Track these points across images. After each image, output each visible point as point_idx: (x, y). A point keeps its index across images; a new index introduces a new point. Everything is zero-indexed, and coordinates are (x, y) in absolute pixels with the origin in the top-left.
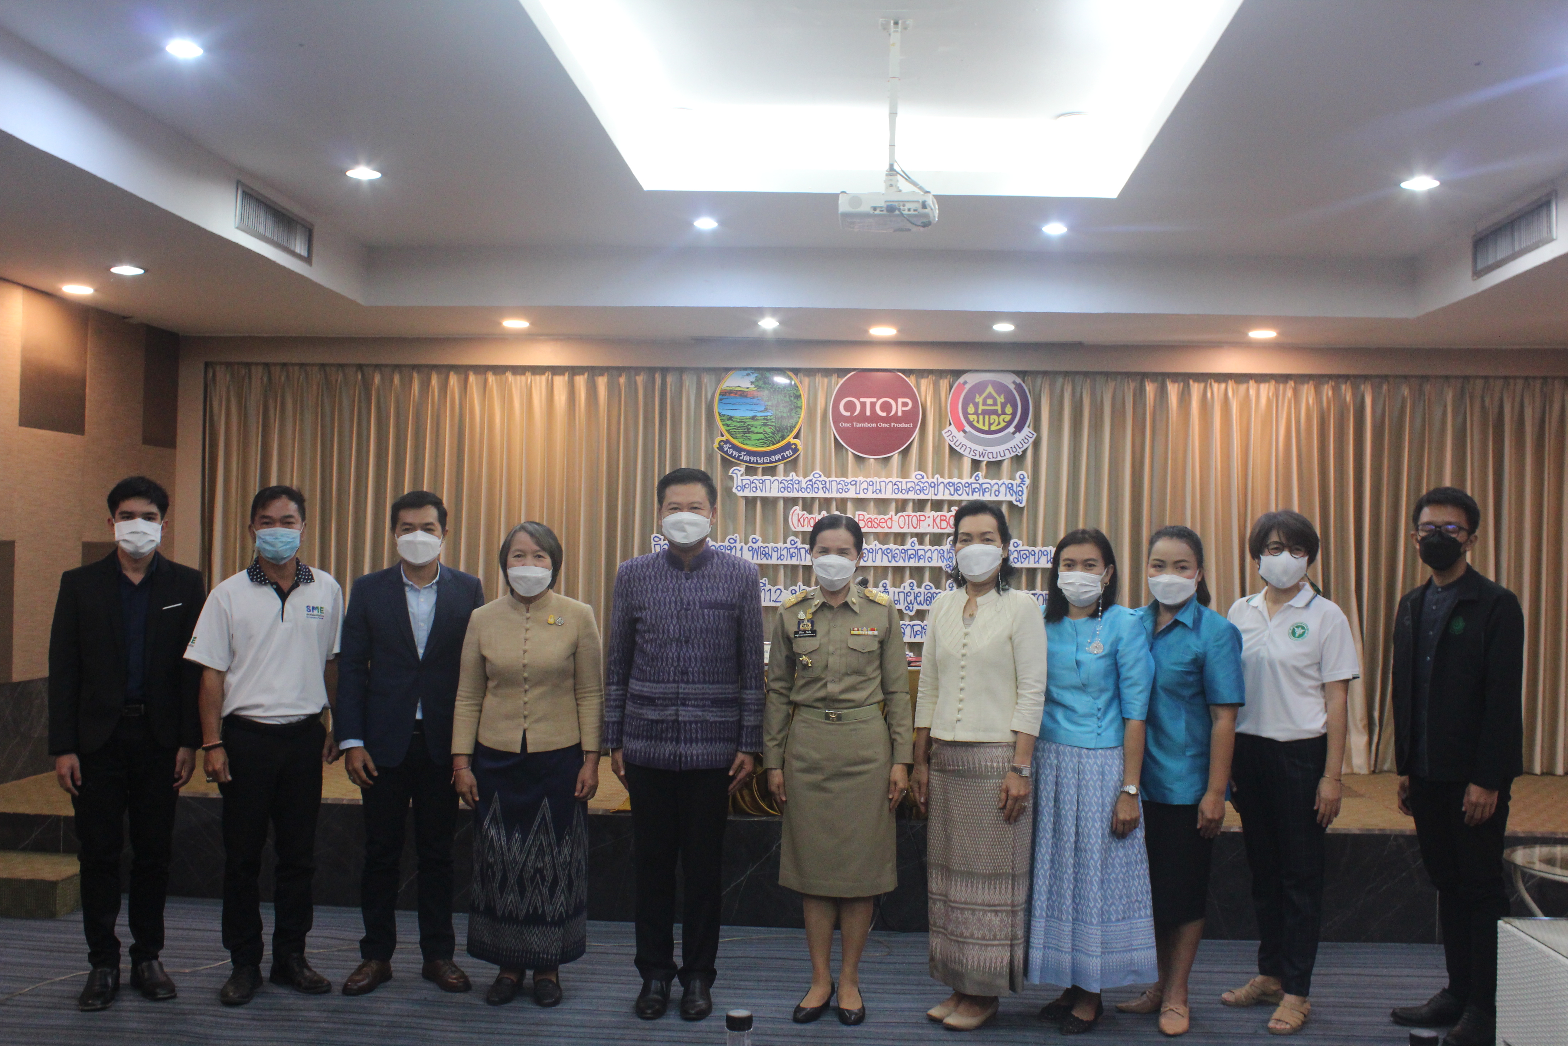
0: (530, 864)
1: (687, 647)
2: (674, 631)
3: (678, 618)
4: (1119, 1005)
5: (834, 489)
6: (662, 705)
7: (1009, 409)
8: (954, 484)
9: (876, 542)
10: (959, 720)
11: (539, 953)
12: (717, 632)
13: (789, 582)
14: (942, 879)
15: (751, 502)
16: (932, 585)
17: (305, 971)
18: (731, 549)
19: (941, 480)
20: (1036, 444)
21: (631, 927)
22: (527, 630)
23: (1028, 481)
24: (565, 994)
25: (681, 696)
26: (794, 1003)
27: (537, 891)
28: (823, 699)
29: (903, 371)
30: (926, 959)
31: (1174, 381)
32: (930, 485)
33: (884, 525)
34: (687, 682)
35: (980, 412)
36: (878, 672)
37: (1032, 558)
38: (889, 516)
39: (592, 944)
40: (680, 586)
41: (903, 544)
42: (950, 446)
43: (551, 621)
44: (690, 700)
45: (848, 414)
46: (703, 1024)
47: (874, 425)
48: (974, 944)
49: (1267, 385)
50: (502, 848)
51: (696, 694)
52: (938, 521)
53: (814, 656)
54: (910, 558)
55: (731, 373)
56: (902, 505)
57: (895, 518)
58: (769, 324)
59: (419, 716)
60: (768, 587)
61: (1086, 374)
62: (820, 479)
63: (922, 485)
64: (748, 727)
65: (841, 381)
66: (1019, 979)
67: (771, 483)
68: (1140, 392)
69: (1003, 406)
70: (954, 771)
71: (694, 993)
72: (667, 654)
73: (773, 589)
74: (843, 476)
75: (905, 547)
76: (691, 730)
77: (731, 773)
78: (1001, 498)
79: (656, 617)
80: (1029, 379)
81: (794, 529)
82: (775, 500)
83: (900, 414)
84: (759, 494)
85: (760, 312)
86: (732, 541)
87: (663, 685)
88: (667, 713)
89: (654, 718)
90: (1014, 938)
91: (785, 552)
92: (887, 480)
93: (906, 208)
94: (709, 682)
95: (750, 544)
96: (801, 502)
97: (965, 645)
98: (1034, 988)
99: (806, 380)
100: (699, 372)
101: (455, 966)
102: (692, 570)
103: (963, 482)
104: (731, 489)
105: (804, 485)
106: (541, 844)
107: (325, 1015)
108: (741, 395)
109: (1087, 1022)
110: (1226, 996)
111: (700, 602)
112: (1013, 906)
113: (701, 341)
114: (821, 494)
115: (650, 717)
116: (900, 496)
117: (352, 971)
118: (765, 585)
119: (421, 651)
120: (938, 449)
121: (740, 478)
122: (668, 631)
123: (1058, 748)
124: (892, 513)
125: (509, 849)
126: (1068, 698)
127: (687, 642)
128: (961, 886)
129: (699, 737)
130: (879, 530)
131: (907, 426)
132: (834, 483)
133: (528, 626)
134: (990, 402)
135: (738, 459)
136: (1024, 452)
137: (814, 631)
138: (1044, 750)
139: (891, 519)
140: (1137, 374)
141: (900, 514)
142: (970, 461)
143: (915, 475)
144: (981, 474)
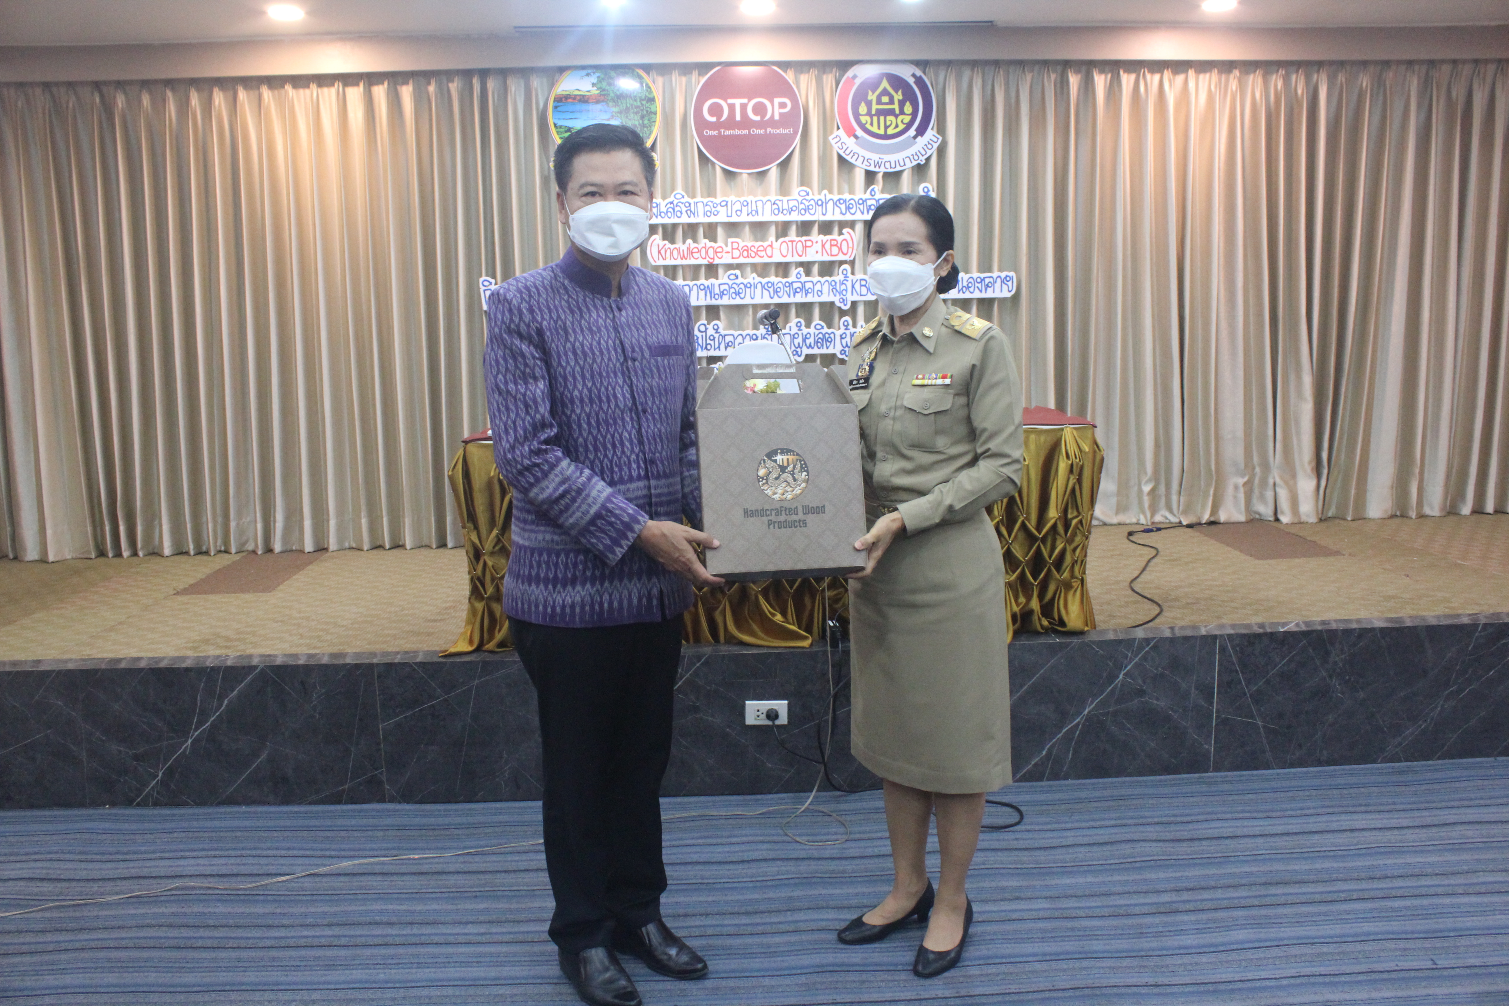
1: (647, 419)
5: (701, 212)
7: (908, 108)
8: (845, 201)
9: (754, 275)
16: (823, 324)
19: (829, 197)
20: (942, 151)
25: (653, 500)
29: (779, 64)
31: (1101, 72)
32: (817, 204)
33: (763, 253)
34: (658, 476)
35: (873, 112)
38: (769, 243)
41: (786, 275)
42: (839, 154)
44: (662, 504)
45: (714, 119)
47: (746, 132)
49: (1208, 75)
51: (669, 494)
52: (828, 246)
54: (795, 292)
55: (567, 73)
56: (783, 229)
57: (776, 245)
61: (999, 63)
62: (683, 200)
63: (807, 203)
65: (703, 80)
68: (1063, 85)
69: (902, 104)
74: (710, 196)
75: (790, 280)
80: (931, 71)
81: (653, 263)
83: (777, 117)
92: (765, 199)
96: (660, 230)
99: (660, 80)
100: (524, 72)
103: (856, 198)
105: (663, 209)
108: (580, 101)
111: (648, 346)
113: (526, 35)
114: (685, 219)
116: (781, 218)
120: (823, 160)
124: (772, 238)
130: (757, 260)
131: (786, 131)
132: (700, 205)
134: (885, 99)
136: (928, 159)
137: (867, 380)
140: (1057, 62)
141: (781, 240)
142: (863, 172)
143: (796, 191)
144: (878, 187)
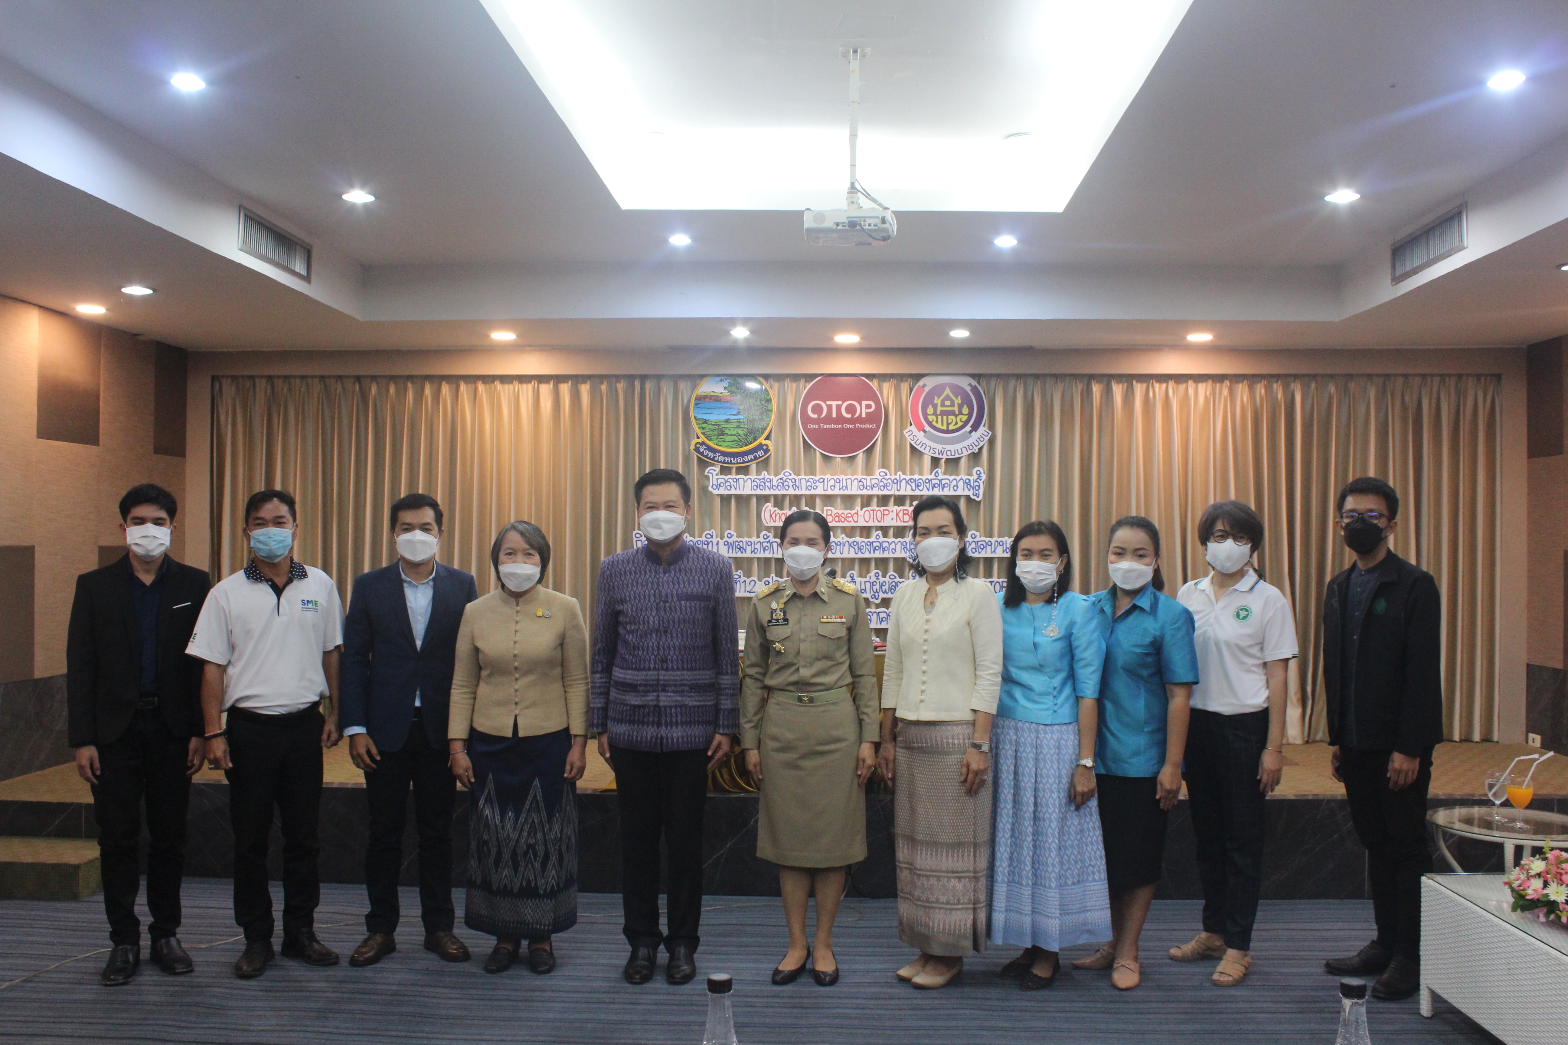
0: (523, 841)
1: (666, 636)
2: (654, 622)
3: (657, 609)
4: (1075, 962)
5: (804, 487)
6: (643, 691)
7: (965, 410)
8: (915, 480)
9: (843, 535)
10: (922, 701)
11: (532, 924)
12: (694, 623)
13: (762, 573)
14: (908, 848)
15: (725, 500)
16: (895, 574)
17: (314, 944)
18: (708, 544)
19: (903, 477)
20: (992, 442)
21: (618, 898)
22: (517, 622)
23: (984, 477)
24: (558, 961)
25: (661, 682)
26: (773, 966)
27: (530, 866)
28: (796, 683)
29: (867, 376)
30: (895, 924)
31: (1118, 382)
32: (893, 482)
33: (851, 519)
34: (667, 670)
35: (938, 412)
36: (846, 657)
37: (989, 548)
38: (855, 511)
39: (583, 915)
40: (658, 579)
41: (868, 537)
42: (911, 444)
43: (540, 613)
44: (670, 686)
45: (816, 416)
46: (687, 988)
47: (840, 426)
48: (940, 908)
49: (1204, 384)
50: (496, 826)
51: (676, 680)
52: (901, 514)
53: (786, 643)
54: (875, 550)
55: (705, 380)
56: (867, 501)
57: (861, 513)
58: (740, 333)
59: (418, 703)
60: (743, 579)
61: (1037, 376)
62: (790, 477)
63: (885, 482)
64: (724, 710)
65: (809, 386)
66: (982, 940)
67: (745, 481)
68: (1087, 393)
69: (960, 407)
70: (919, 748)
71: (679, 959)
72: (648, 644)
73: (748, 581)
74: (811, 475)
75: (871, 540)
76: (671, 714)
77: (710, 753)
78: (959, 492)
79: (637, 609)
80: (983, 381)
81: (766, 524)
82: (749, 497)
83: (864, 416)
84: (733, 492)
85: (732, 322)
86: (708, 536)
87: (644, 673)
88: (649, 698)
89: (636, 703)
90: (976, 902)
91: (758, 546)
92: (853, 478)
93: (867, 223)
94: (688, 669)
95: (726, 539)
96: (772, 499)
97: (926, 631)
98: (997, 948)
99: (776, 385)
100: (676, 379)
101: (455, 938)
102: (669, 564)
103: (924, 478)
104: (707, 488)
105: (775, 483)
106: (533, 821)
107: (334, 985)
109: (1045, 979)
110: (1174, 951)
111: (677, 595)
112: (975, 872)
113: (677, 351)
114: (791, 492)
115: (633, 703)
116: (865, 492)
117: (358, 944)
118: (740, 577)
119: (419, 643)
120: (900, 448)
121: (715, 477)
122: (648, 622)
123: (1016, 724)
124: (858, 508)
125: (503, 827)
126: (1025, 677)
127: (666, 632)
128: (927, 854)
129: (679, 720)
130: (846, 524)
131: (871, 426)
132: (803, 481)
133: (518, 619)
134: (948, 403)
135: (713, 459)
136: (981, 449)
137: (786, 620)
138: (1003, 728)
139: (857, 513)
140: (1084, 375)
141: (865, 509)
142: (930, 458)
143: (878, 472)
144: (940, 471)
